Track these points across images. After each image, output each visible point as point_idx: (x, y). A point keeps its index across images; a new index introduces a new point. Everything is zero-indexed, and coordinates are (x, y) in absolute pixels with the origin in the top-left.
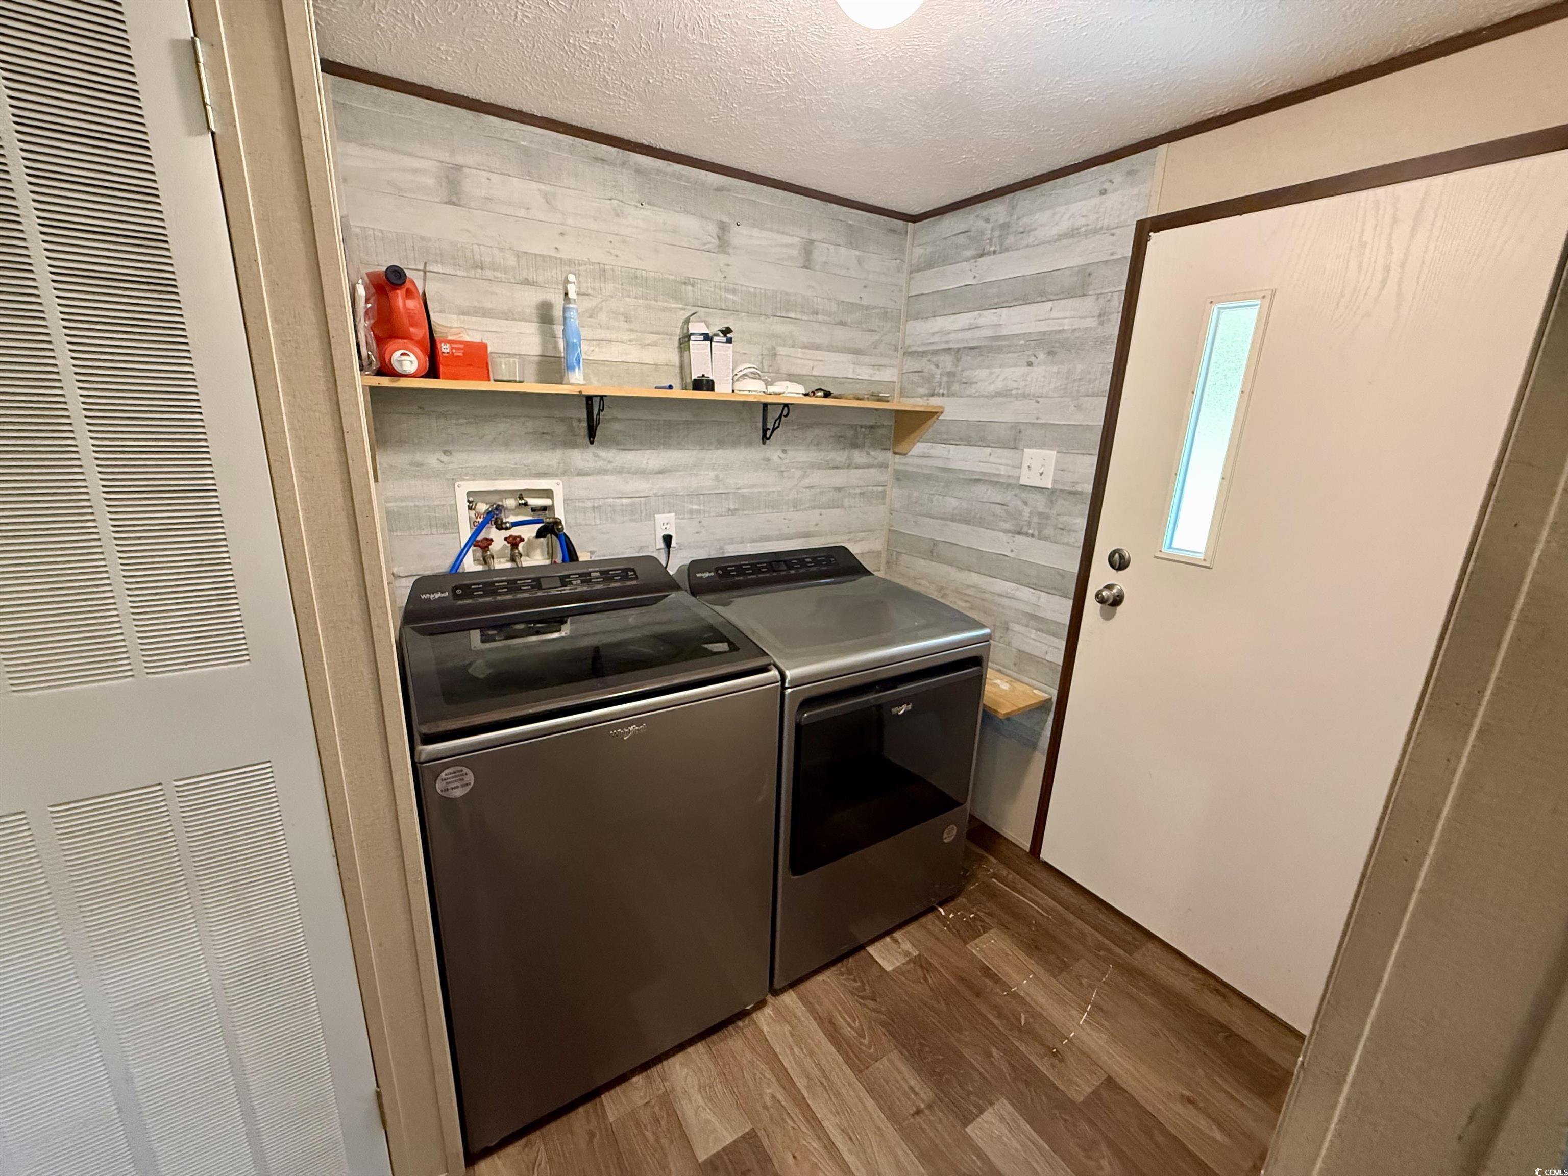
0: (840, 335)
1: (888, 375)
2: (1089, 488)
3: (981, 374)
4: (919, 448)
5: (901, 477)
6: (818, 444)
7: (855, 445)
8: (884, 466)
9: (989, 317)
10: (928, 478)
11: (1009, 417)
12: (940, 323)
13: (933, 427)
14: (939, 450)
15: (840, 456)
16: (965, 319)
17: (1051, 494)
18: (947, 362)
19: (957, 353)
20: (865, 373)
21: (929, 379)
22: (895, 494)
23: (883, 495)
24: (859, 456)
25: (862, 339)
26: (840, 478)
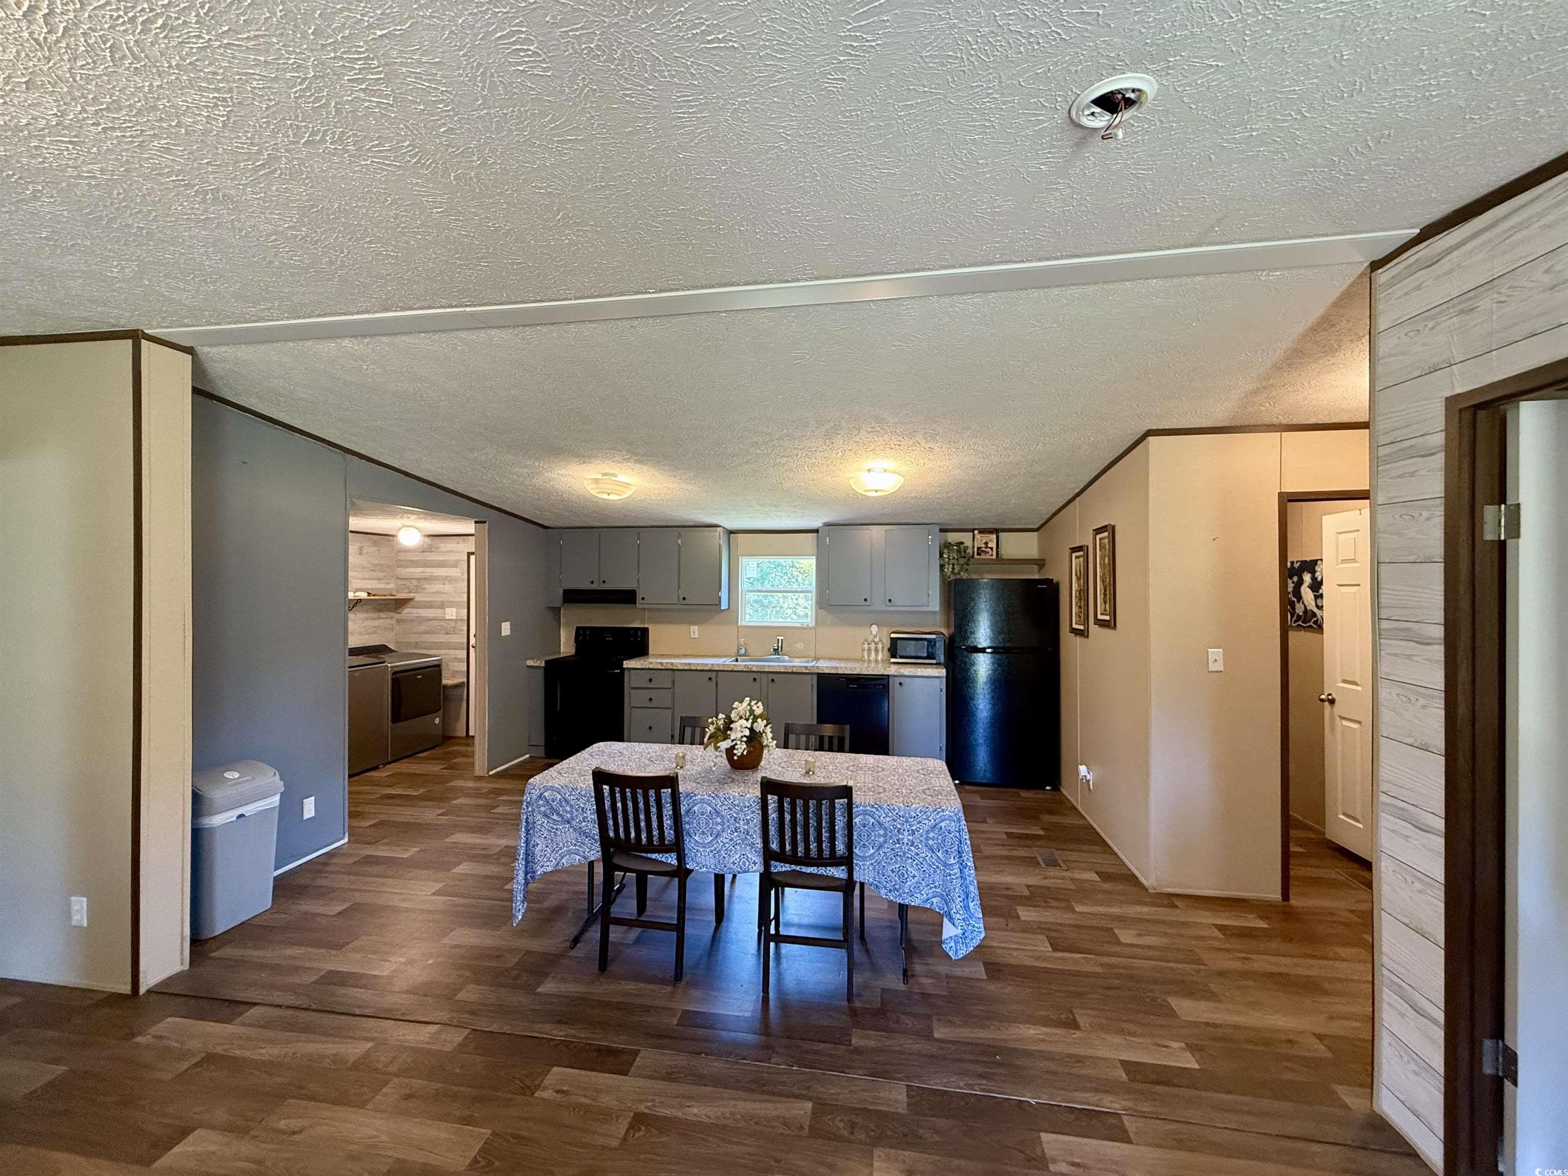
0: (374, 574)
1: (391, 586)
2: (466, 618)
3: (427, 586)
4: (406, 610)
5: (398, 621)
6: (367, 611)
7: (381, 611)
8: (392, 618)
9: (428, 570)
10: (411, 621)
11: (440, 599)
12: (411, 570)
13: (412, 603)
14: (415, 611)
15: (375, 615)
16: (420, 570)
17: (456, 621)
18: (415, 582)
19: (418, 579)
20: (383, 586)
21: (409, 588)
22: (397, 628)
23: (392, 629)
24: (382, 615)
25: (381, 575)
26: (376, 623)
